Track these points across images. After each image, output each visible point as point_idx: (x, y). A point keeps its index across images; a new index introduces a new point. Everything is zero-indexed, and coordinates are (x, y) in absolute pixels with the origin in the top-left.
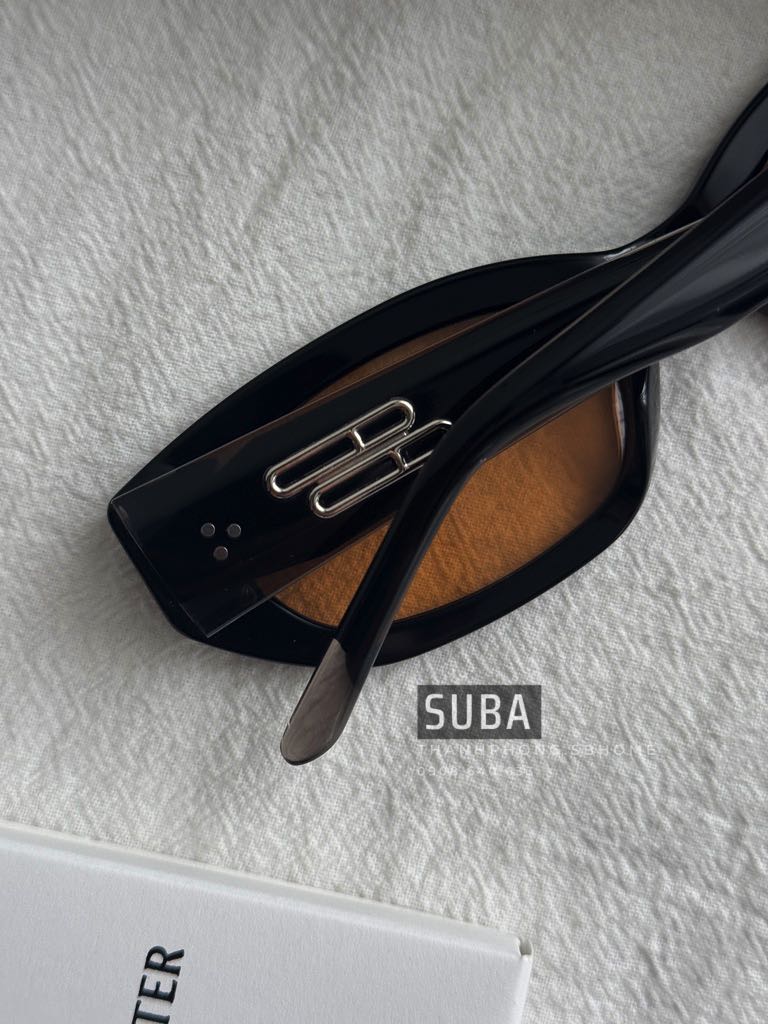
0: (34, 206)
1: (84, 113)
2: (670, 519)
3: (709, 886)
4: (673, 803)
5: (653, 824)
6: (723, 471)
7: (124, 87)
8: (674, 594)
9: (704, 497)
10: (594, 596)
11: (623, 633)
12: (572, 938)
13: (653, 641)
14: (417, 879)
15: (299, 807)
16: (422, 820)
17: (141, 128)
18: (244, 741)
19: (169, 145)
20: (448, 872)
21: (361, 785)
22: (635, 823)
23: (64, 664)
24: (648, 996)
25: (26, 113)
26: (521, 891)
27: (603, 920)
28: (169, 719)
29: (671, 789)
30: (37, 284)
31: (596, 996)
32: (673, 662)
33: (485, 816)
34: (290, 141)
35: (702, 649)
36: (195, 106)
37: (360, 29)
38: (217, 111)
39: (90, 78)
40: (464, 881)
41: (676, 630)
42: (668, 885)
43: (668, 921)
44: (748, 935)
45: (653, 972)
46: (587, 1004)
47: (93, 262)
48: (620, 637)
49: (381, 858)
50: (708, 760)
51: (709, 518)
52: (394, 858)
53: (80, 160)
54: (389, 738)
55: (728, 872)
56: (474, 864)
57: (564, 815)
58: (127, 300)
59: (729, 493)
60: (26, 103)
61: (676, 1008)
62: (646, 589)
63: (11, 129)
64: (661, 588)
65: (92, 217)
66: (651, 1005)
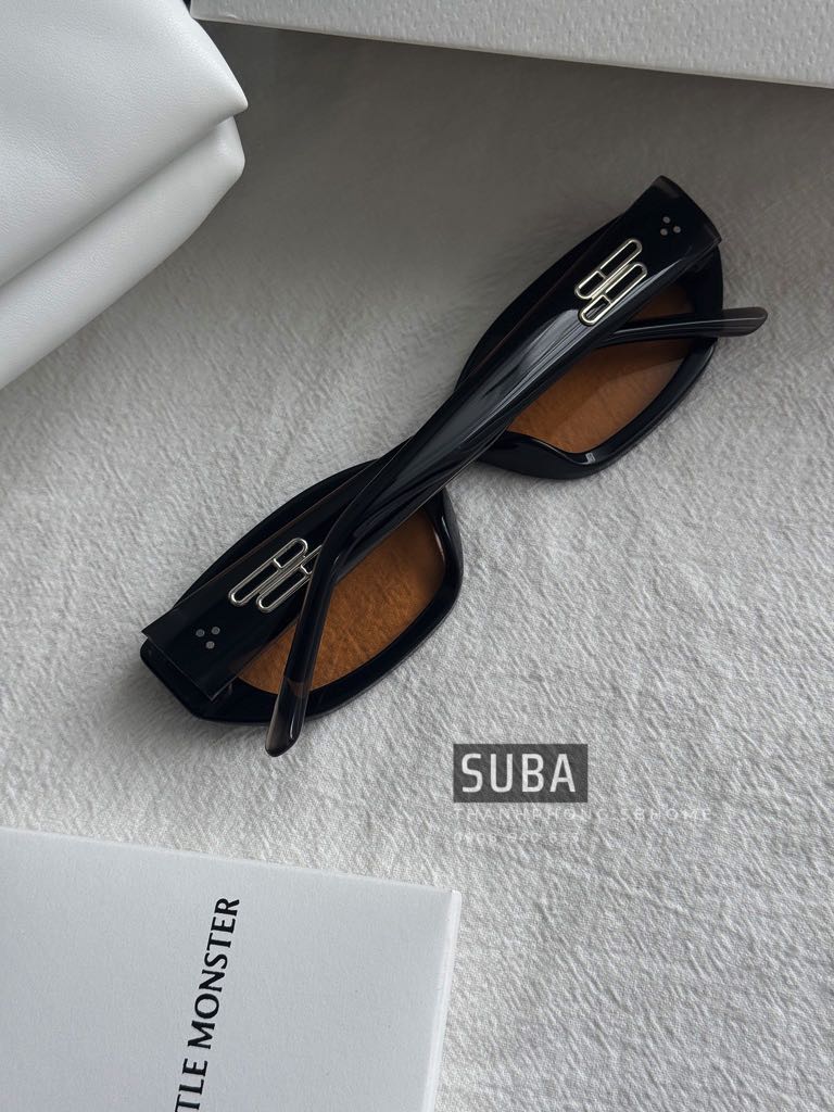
0: (140, 483)
1: (170, 431)
2: (533, 634)
3: (577, 861)
6: (563, 603)
7: (193, 416)
8: (540, 679)
9: (552, 620)
10: (490, 683)
11: (510, 705)
12: (490, 899)
13: (529, 710)
14: (389, 868)
15: (311, 828)
16: (390, 831)
17: (203, 436)
18: (275, 790)
19: (219, 445)
20: (408, 863)
21: (349, 811)
23: (160, 751)
24: (543, 935)
25: (137, 435)
26: (456, 872)
27: (509, 886)
28: (227, 778)
30: (142, 527)
31: (509, 938)
32: (543, 722)
33: (430, 826)
34: (290, 433)
35: (560, 711)
36: (234, 422)
37: (328, 372)
38: (247, 422)
39: (172, 411)
40: (419, 868)
41: (543, 701)
42: (550, 861)
43: (551, 884)
44: (603, 889)
45: (545, 919)
46: (503, 943)
47: (176, 513)
48: (508, 708)
49: (365, 857)
51: (556, 632)
52: (373, 856)
53: (167, 456)
54: (367, 781)
55: (587, 850)
56: (425, 857)
58: (196, 532)
59: (567, 616)
60: (135, 428)
61: (561, 941)
62: (522, 677)
63: (126, 442)
64: (531, 676)
65: (175, 486)
66: (545, 941)
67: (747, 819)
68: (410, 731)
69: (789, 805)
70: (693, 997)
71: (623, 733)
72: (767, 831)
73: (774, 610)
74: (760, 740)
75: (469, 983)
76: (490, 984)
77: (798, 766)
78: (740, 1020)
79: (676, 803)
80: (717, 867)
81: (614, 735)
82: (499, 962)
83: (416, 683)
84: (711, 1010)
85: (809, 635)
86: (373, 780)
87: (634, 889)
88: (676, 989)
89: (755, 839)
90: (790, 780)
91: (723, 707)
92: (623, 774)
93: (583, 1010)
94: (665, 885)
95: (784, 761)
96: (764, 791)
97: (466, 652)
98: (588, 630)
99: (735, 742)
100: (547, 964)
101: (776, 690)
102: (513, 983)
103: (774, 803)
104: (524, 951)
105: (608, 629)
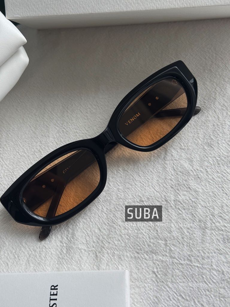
0: (12, 163)
1: (19, 147)
2: (139, 189)
3: (163, 255)
4: (152, 241)
5: (149, 246)
6: (146, 178)
7: (25, 141)
9: (144, 184)
12: (138, 272)
14: (105, 268)
15: (78, 260)
16: (103, 256)
17: (29, 147)
18: (65, 249)
19: (35, 148)
20: (111, 265)
21: (89, 252)
22: (146, 247)
23: (28, 243)
24: (157, 281)
25: (9, 150)
26: (126, 266)
27: (144, 267)
28: (50, 249)
29: (151, 238)
30: (14, 176)
31: (146, 283)
33: (116, 253)
34: (56, 143)
36: (38, 141)
38: (43, 141)
39: (19, 141)
40: (114, 266)
42: (155, 257)
43: (157, 264)
44: (173, 263)
45: (156, 276)
46: (145, 286)
49: (97, 266)
51: (146, 187)
52: (99, 265)
53: (19, 154)
54: (94, 242)
55: (166, 252)
56: (116, 262)
57: (131, 248)
59: (148, 182)
60: (9, 148)
61: (163, 282)
62: (137, 202)
63: (6, 152)
64: (140, 201)
65: (23, 163)
66: (158, 283)
67: (214, 233)
68: (105, 224)
69: (226, 227)
70: (207, 293)
71: (171, 213)
72: (221, 236)
73: (211, 169)
74: (214, 209)
75: (136, 300)
76: (143, 300)
77: (227, 215)
78: (224, 297)
79: (191, 232)
80: (207, 250)
81: (169, 215)
82: (145, 292)
83: (105, 210)
84: (214, 296)
85: (222, 175)
86: (96, 241)
87: (183, 261)
88: (202, 291)
89: (218, 239)
90: (225, 220)
93: (174, 303)
94: (193, 259)
95: (222, 214)
96: (218, 224)
97: (119, 197)
98: (155, 185)
99: (206, 211)
100: (160, 290)
101: (216, 193)
102: (150, 298)
103: (221, 227)
104: (152, 287)
105: (161, 183)
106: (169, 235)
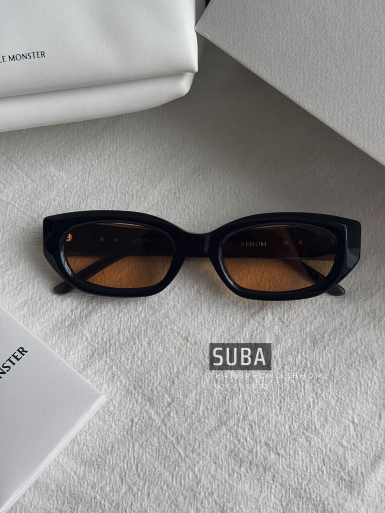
0: (95, 186)
1: (117, 173)
2: (196, 324)
3: (157, 413)
4: (159, 388)
5: (152, 391)
6: (214, 319)
8: (187, 340)
9: (206, 323)
10: (169, 331)
11: (171, 343)
12: (117, 407)
13: (176, 349)
14: (90, 374)
15: (72, 343)
16: (99, 361)
17: (127, 182)
18: (69, 322)
19: (130, 189)
20: (97, 377)
21: (90, 346)
22: (148, 389)
23: (40, 284)
25: (105, 168)
26: (112, 390)
27: (127, 407)
28: (56, 308)
29: (161, 385)
30: (85, 202)
31: (115, 424)
32: (179, 356)
33: (114, 368)
34: (158, 200)
35: (187, 357)
36: (141, 183)
37: (185, 186)
38: (145, 187)
39: (122, 167)
40: (100, 381)
41: (184, 349)
42: (147, 407)
43: (142, 415)
44: (159, 429)
45: (132, 426)
46: (112, 425)
47: (100, 204)
48: (169, 344)
49: (84, 365)
50: (173, 383)
51: (205, 328)
52: (87, 366)
53: (110, 183)
54: (102, 339)
55: (163, 412)
57: (132, 377)
59: (213, 324)
60: (106, 166)
61: (132, 437)
62: (182, 336)
63: (99, 169)
64: (185, 338)
65: (105, 194)
66: (127, 434)
67: (228, 437)
68: (130, 331)
69: (247, 442)
70: (165, 487)
71: (204, 378)
72: (232, 446)
73: (290, 368)
74: (252, 412)
75: (91, 431)
76: (98, 437)
77: (259, 430)
78: (177, 506)
79: (206, 415)
80: (205, 447)
81: (201, 377)
82: (106, 431)
83: (143, 316)
84: (168, 496)
86: (105, 340)
87: (170, 436)
88: (161, 480)
89: (226, 446)
90: (253, 433)
91: (247, 391)
92: (194, 392)
93: (124, 467)
94: (182, 442)
95: (255, 425)
96: (241, 431)
97: (168, 315)
98: (217, 334)
99: (243, 406)
100: (122, 442)
101: (270, 397)
102: (106, 441)
103: (242, 437)
104: (117, 433)
105: (224, 338)
106: (181, 397)
